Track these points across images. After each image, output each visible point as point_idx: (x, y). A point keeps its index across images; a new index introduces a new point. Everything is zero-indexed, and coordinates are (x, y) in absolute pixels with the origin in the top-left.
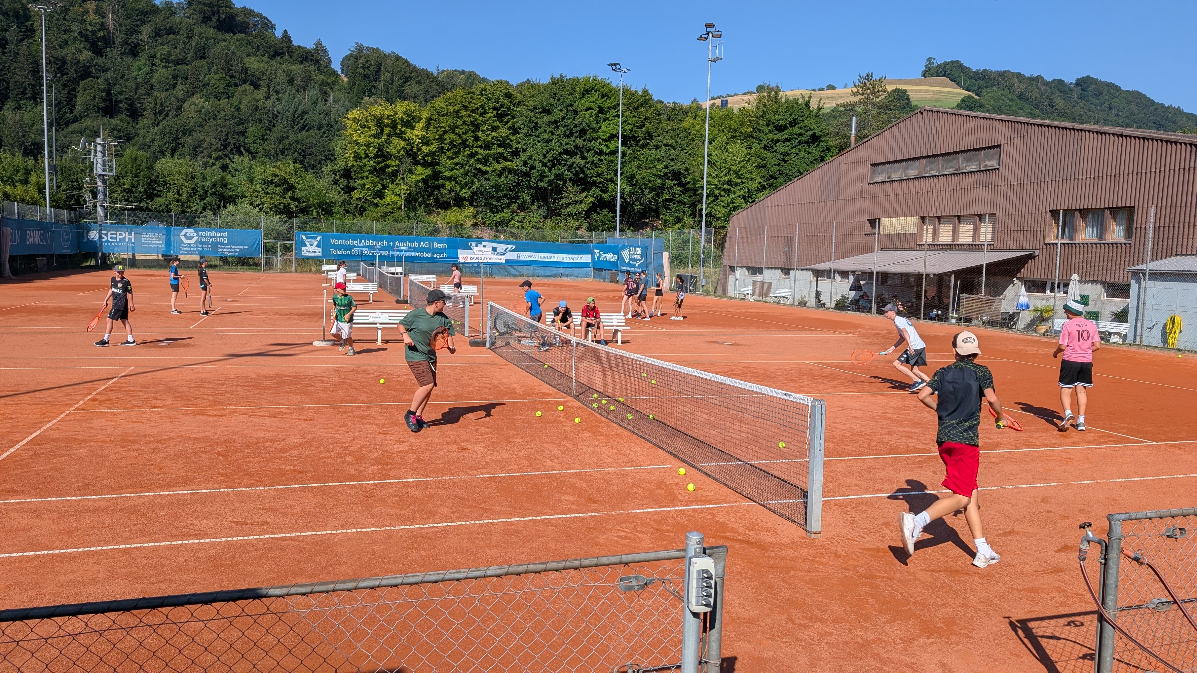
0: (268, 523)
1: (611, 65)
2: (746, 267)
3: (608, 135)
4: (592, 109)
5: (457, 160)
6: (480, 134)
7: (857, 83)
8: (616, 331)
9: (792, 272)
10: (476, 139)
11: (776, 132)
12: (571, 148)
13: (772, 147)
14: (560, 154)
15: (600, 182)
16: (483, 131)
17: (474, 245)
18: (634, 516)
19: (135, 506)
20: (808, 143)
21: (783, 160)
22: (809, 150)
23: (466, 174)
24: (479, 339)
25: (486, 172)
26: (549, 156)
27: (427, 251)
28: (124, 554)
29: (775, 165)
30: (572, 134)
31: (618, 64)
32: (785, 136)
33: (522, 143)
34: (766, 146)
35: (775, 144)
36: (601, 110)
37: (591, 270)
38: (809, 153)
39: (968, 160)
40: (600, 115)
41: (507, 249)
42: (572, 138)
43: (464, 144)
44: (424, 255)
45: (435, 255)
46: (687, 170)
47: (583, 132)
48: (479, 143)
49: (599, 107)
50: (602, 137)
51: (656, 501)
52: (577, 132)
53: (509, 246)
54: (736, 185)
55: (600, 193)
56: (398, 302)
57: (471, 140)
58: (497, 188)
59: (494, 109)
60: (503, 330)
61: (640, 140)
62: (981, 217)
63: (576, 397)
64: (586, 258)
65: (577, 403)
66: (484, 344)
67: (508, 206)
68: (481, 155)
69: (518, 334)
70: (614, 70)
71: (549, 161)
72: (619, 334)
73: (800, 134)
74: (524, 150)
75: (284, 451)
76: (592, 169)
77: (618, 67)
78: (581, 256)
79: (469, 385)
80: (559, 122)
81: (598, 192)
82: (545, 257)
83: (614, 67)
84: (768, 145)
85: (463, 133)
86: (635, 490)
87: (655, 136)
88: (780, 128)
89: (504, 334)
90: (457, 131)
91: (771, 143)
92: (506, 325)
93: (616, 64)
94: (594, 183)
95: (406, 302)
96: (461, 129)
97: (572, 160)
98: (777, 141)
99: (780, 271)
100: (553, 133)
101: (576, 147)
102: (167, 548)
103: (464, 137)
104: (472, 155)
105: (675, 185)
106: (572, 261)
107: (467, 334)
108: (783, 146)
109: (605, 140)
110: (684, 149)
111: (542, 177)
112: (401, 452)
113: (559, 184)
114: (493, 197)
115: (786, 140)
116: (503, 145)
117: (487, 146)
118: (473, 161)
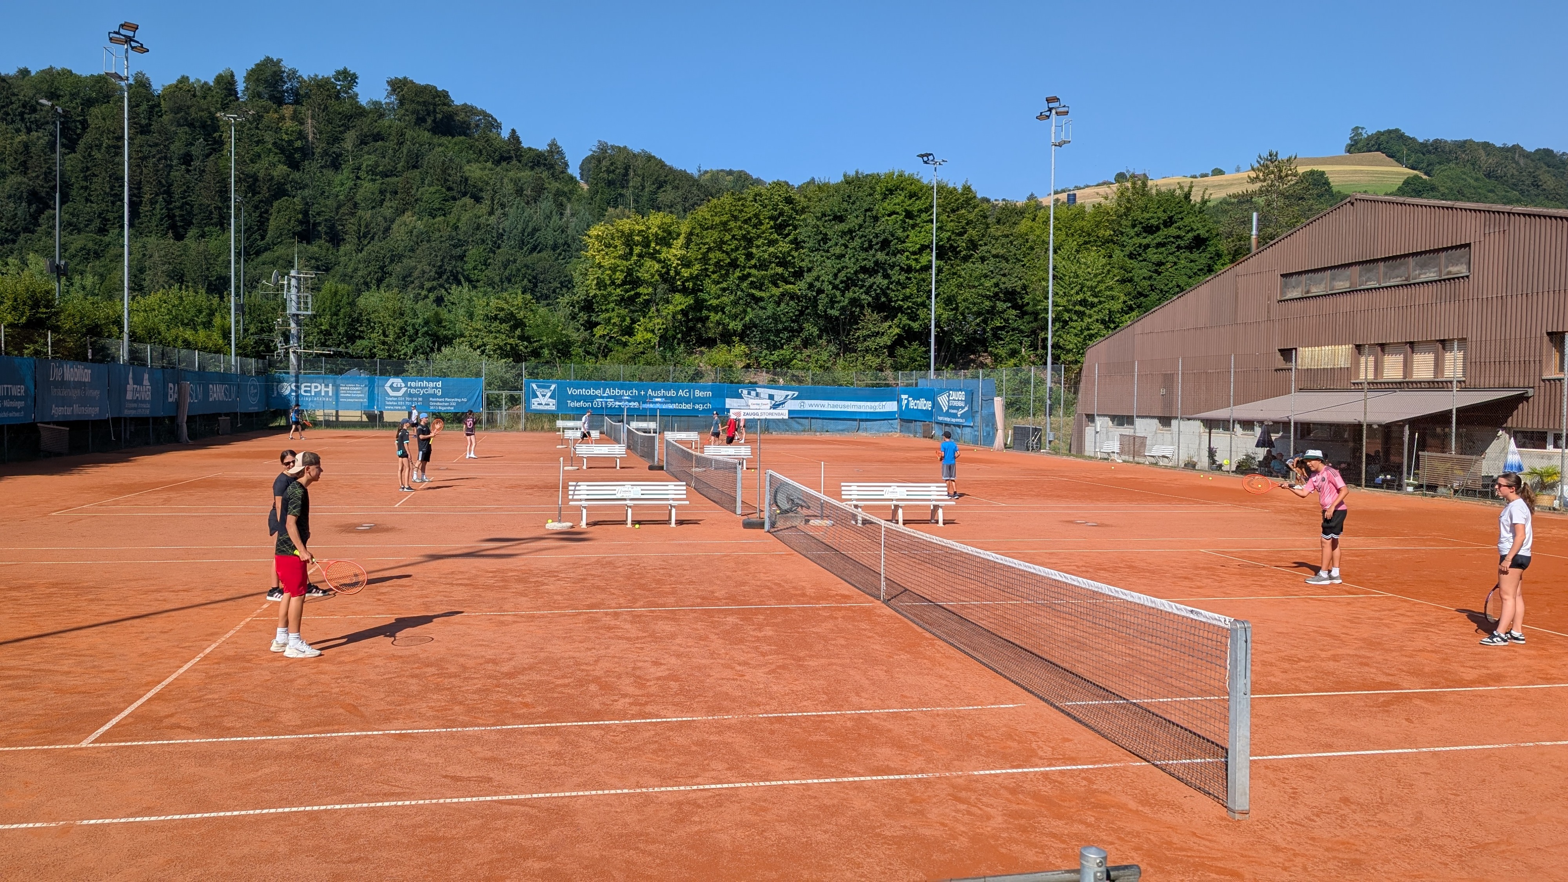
0: (490, 780)
1: (922, 156)
2: (1109, 416)
3: (918, 246)
4: (897, 213)
5: (724, 285)
6: (754, 250)
7: (1256, 165)
8: (936, 507)
9: (1174, 423)
10: (749, 256)
11: (1144, 235)
12: (870, 264)
13: (1140, 255)
14: (856, 273)
15: (908, 308)
16: (758, 247)
17: (745, 392)
18: (977, 780)
19: (326, 751)
20: (1190, 248)
21: (1156, 271)
22: (1192, 257)
23: (735, 303)
24: (754, 518)
25: (761, 299)
26: (842, 276)
27: (687, 401)
28: (311, 820)
29: (1144, 278)
30: (871, 247)
31: (930, 154)
32: (1159, 240)
33: (807, 260)
34: (1131, 253)
35: (1144, 250)
36: (909, 215)
37: (896, 423)
38: (1192, 261)
39: (1423, 266)
40: (907, 220)
41: (787, 396)
42: (872, 252)
43: (734, 264)
44: (684, 406)
45: (697, 407)
46: (1025, 287)
47: (885, 244)
48: (753, 262)
49: (906, 211)
50: (911, 249)
51: (1007, 759)
52: (877, 243)
53: (790, 393)
54: (1093, 305)
55: (908, 322)
56: (651, 468)
57: (742, 259)
58: (775, 318)
59: (771, 218)
60: (786, 506)
61: (961, 251)
62: (1444, 344)
63: (886, 602)
64: (891, 406)
65: (888, 611)
66: (761, 525)
67: (789, 340)
68: (755, 276)
69: (805, 512)
70: (926, 162)
71: (842, 282)
72: (940, 511)
73: (1178, 237)
74: (810, 270)
75: (510, 675)
76: (898, 290)
77: (931, 158)
78: (884, 403)
79: (744, 584)
80: (855, 232)
81: (905, 320)
82: (836, 406)
83: (925, 159)
84: (1135, 252)
85: (732, 250)
86: (976, 741)
87: (981, 246)
88: (1150, 230)
89: (786, 512)
90: (725, 247)
91: (1138, 249)
92: (790, 500)
93: (928, 155)
94: (900, 309)
95: (661, 468)
96: (729, 245)
97: (871, 280)
98: (1147, 246)
99: (1156, 421)
100: (846, 247)
101: (876, 263)
102: (363, 811)
103: (733, 255)
104: (743, 278)
105: (1008, 308)
106: (872, 410)
107: (739, 511)
108: (1155, 254)
109: (914, 253)
110: (1019, 260)
111: (832, 302)
112: (659, 679)
113: (855, 312)
114: (769, 331)
115: (1159, 245)
116: (783, 263)
117: (763, 265)
118: (745, 285)
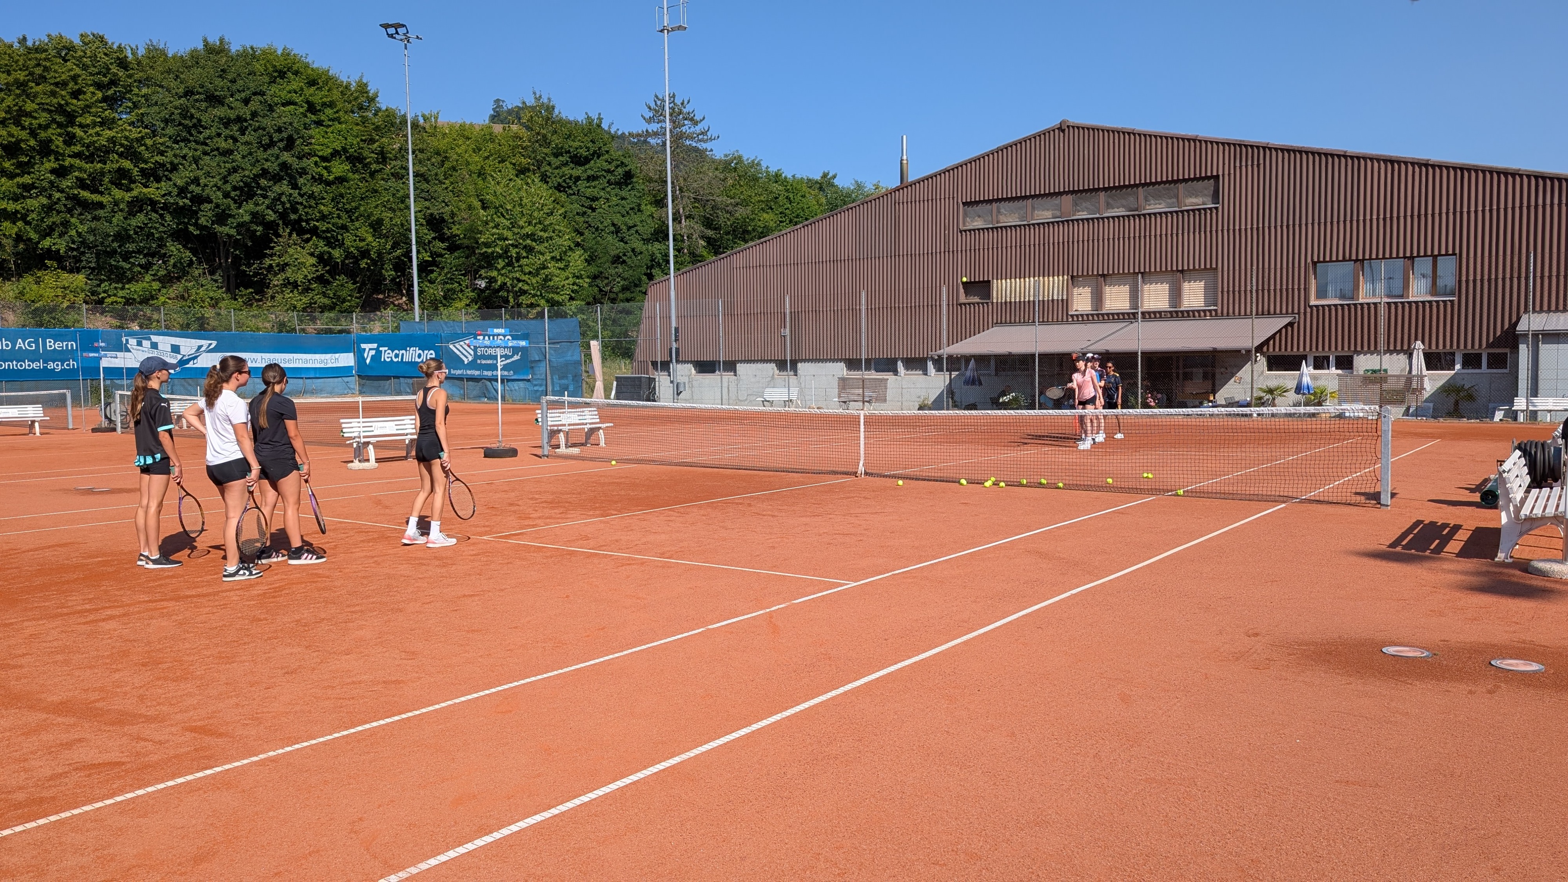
1: (386, 26)
3: (330, 151)
4: (294, 104)
5: (27, 179)
6: (78, 132)
10: (70, 140)
11: (572, 165)
12: (273, 167)
13: (569, 187)
14: (256, 177)
15: (328, 231)
16: (81, 126)
17: (133, 342)
20: (619, 184)
21: (591, 208)
22: (623, 193)
23: (49, 209)
25: (101, 206)
26: (235, 178)
29: (578, 214)
30: (272, 144)
31: (403, 26)
32: (590, 172)
33: (170, 154)
34: (559, 184)
35: (575, 183)
36: (312, 108)
38: (623, 199)
40: (309, 115)
42: (276, 151)
43: (45, 149)
46: (453, 215)
47: (290, 144)
48: (77, 148)
49: (308, 102)
50: (320, 154)
52: (281, 140)
53: (205, 343)
54: (541, 241)
55: (326, 248)
57: (59, 142)
58: (122, 237)
59: (99, 86)
61: (370, 163)
62: (1184, 273)
64: (346, 360)
67: (147, 267)
68: (80, 169)
70: (391, 36)
71: (235, 188)
73: (608, 171)
74: (174, 168)
76: (310, 207)
77: (401, 31)
80: (246, 121)
81: (322, 247)
83: (392, 31)
84: (564, 184)
85: (40, 126)
87: (391, 159)
88: (579, 161)
90: (26, 121)
91: (568, 181)
93: (397, 26)
94: (314, 231)
96: (36, 118)
97: (277, 188)
98: (578, 179)
99: (773, 365)
100: (235, 140)
101: (284, 166)
103: (43, 135)
104: (61, 172)
105: (434, 238)
106: (322, 366)
108: (589, 187)
109: (324, 159)
110: (441, 183)
111: (222, 217)
113: (256, 231)
114: (114, 252)
115: (590, 179)
116: (130, 153)
117: (93, 154)
118: (66, 183)
